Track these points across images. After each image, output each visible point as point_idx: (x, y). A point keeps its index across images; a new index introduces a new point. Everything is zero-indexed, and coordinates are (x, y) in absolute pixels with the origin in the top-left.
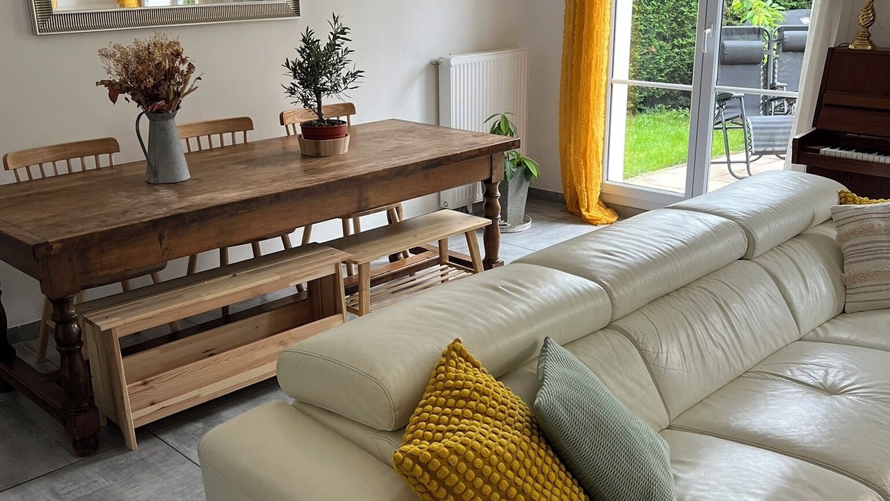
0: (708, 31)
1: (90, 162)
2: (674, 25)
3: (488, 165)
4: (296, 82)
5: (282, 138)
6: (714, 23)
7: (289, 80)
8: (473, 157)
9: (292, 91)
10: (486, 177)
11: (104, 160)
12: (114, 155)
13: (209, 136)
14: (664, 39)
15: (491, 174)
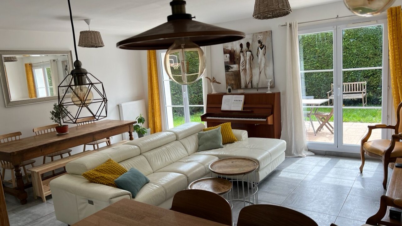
0: (185, 92)
1: (14, 138)
2: (198, 90)
3: (129, 128)
4: (53, 116)
5: (76, 127)
6: (186, 90)
7: (51, 116)
8: (123, 126)
9: (52, 119)
10: (129, 131)
11: (17, 137)
12: (20, 136)
13: (47, 130)
14: (196, 94)
15: (130, 130)
